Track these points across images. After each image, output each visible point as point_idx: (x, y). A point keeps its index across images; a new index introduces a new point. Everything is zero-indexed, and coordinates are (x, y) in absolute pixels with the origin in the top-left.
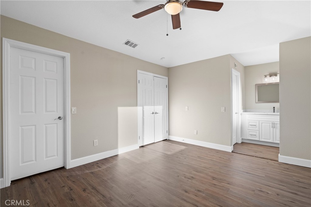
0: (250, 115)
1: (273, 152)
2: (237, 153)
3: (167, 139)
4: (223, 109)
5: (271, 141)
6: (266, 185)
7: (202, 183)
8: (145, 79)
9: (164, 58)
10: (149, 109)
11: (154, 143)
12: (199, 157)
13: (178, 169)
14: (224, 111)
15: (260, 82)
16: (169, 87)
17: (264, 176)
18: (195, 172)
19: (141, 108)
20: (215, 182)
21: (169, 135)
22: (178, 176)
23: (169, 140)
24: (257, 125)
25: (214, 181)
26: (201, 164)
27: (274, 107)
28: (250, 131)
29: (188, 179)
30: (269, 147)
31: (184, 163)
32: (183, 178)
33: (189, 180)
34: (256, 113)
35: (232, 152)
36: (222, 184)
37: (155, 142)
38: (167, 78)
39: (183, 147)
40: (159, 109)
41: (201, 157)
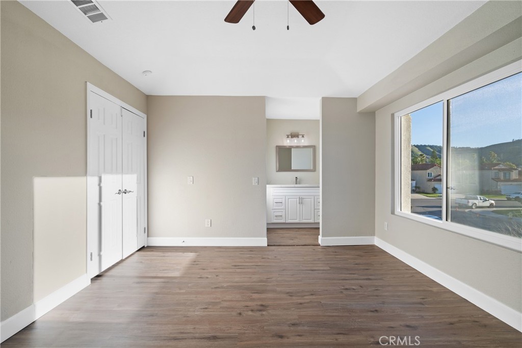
0: (275, 189)
1: (305, 235)
2: (274, 246)
3: (144, 247)
4: (254, 181)
5: (297, 221)
6: (342, 280)
7: (285, 309)
8: (104, 109)
9: (151, 72)
10: (112, 182)
11: (122, 261)
12: (236, 266)
13: (225, 301)
14: (257, 184)
15: (281, 144)
16: (149, 135)
17: (329, 268)
18: (256, 294)
19: (96, 179)
20: (296, 300)
21: (148, 236)
22: (240, 314)
23: (148, 247)
24: (283, 202)
25: (294, 298)
26: (250, 278)
27: (296, 178)
28: (275, 211)
29: (260, 313)
30: (297, 229)
31: (225, 285)
32: (250, 313)
33: (264, 313)
34: (283, 186)
35: (268, 246)
36: (307, 299)
37: (124, 258)
38: (145, 116)
39: (191, 255)
40: (131, 181)
41: (238, 266)
